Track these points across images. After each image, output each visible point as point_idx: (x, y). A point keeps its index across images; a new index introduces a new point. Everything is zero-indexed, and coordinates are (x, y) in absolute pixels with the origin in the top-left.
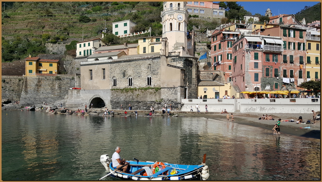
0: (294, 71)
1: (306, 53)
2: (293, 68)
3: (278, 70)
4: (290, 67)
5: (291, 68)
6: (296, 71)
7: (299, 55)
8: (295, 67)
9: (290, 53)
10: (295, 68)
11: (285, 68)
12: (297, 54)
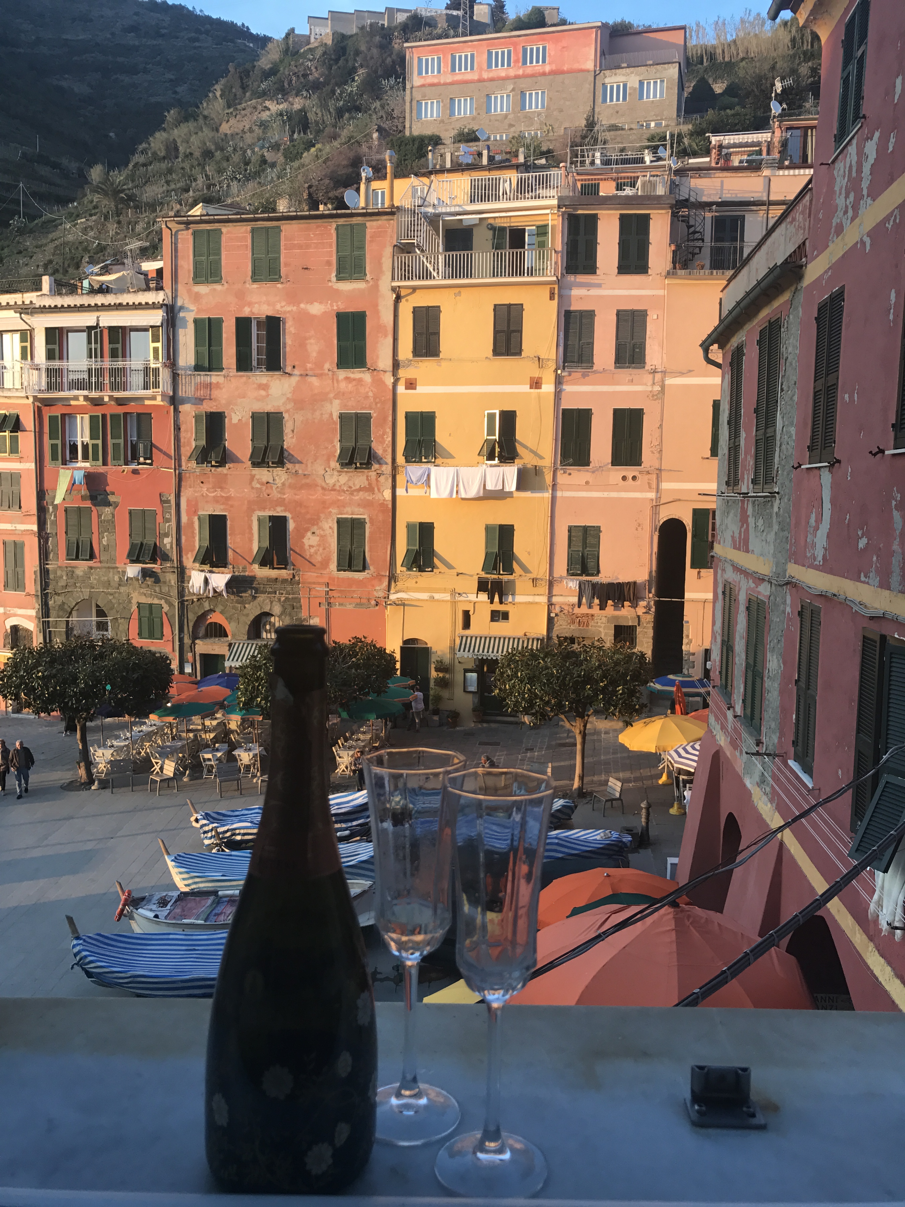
0: (291, 525)
1: (401, 389)
2: (281, 502)
3: (159, 519)
4: (253, 496)
5: (261, 504)
6: (315, 521)
7: (335, 409)
8: (302, 495)
9: (258, 399)
10: (299, 504)
11: (216, 500)
12: (320, 399)
